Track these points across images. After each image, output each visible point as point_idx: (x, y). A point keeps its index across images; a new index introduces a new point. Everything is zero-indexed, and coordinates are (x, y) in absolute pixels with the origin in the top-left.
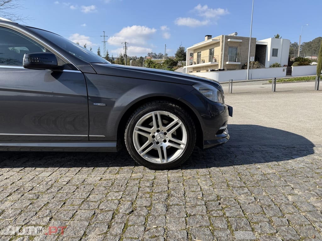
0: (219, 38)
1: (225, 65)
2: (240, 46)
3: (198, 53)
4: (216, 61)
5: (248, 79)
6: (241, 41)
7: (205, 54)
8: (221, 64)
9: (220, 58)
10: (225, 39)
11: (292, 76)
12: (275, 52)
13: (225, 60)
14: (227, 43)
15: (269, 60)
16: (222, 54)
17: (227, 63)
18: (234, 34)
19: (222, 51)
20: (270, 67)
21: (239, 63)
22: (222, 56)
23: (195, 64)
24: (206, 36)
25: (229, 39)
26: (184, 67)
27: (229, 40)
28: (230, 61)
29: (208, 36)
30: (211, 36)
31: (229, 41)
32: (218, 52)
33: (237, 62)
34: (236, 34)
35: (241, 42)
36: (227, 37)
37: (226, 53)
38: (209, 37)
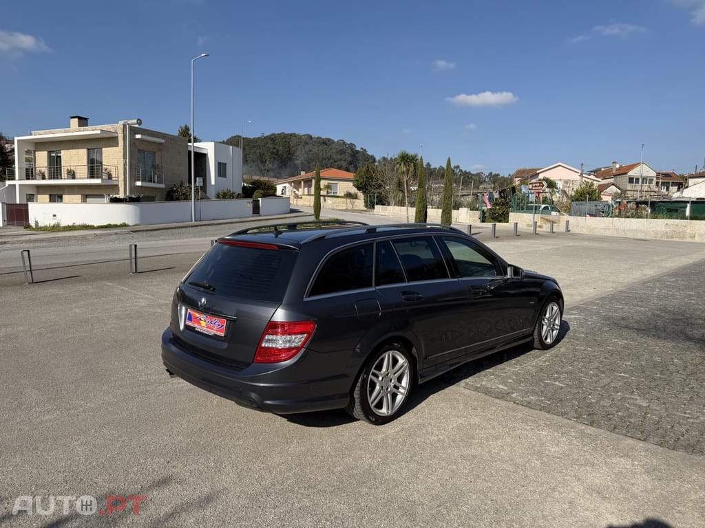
0: (117, 128)
1: (134, 189)
2: (160, 150)
3: (49, 153)
4: (110, 177)
5: (195, 221)
6: (163, 141)
7: (75, 159)
8: (125, 184)
9: (121, 172)
10: (130, 134)
11: (260, 216)
12: (222, 169)
13: (134, 178)
14: (134, 142)
15: (213, 183)
16: (125, 164)
17: (139, 183)
18: (135, 121)
19: (124, 158)
20: (218, 196)
21: (163, 186)
22: (125, 169)
23: (44, 178)
24: (72, 117)
25: (138, 134)
26: (8, 183)
27: (138, 136)
28: (143, 180)
29: (80, 118)
30: (86, 119)
31: (138, 139)
32: (114, 158)
33: (158, 182)
34: (139, 121)
35: (161, 144)
36: (134, 131)
37: (134, 162)
38: (83, 121)
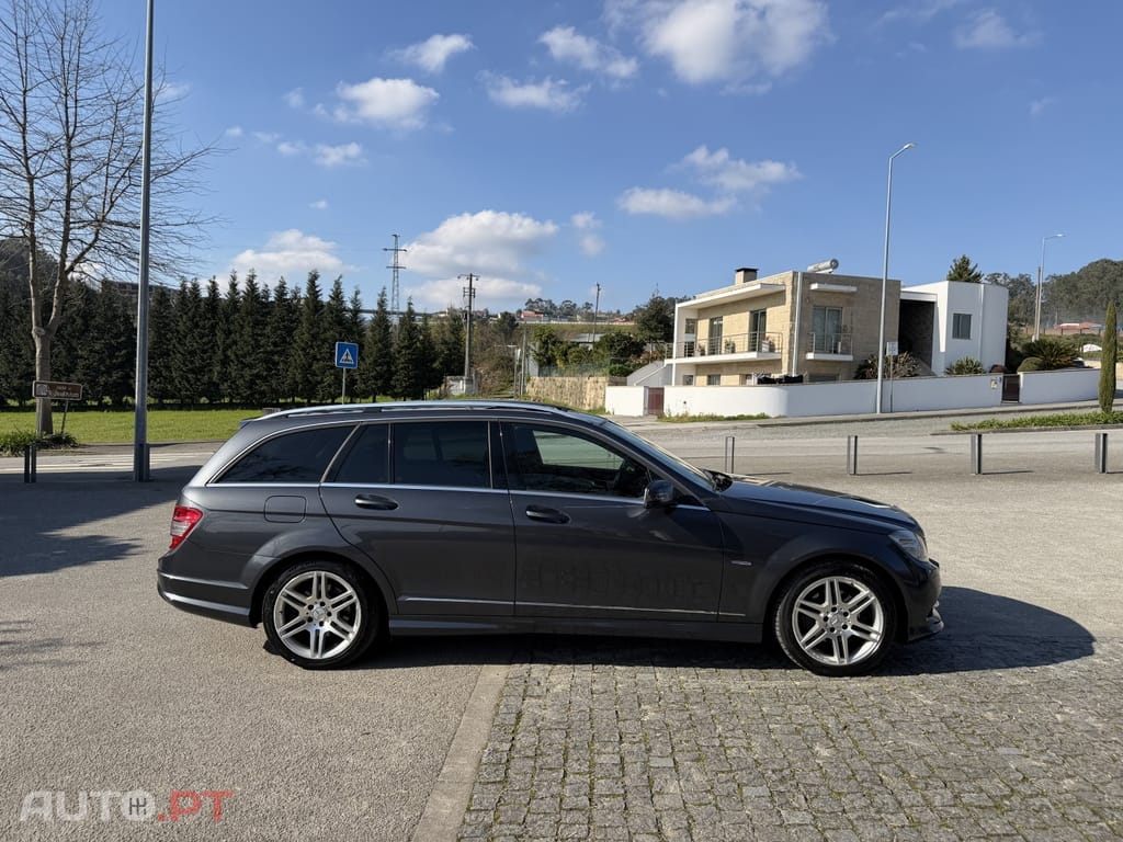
0: (783, 279)
1: (802, 363)
2: (849, 303)
3: (712, 320)
4: (772, 349)
5: (881, 412)
6: (854, 289)
7: (736, 326)
8: (790, 358)
9: (787, 340)
10: (803, 284)
11: (1020, 404)
12: (961, 326)
13: (803, 349)
14: (807, 297)
15: (943, 349)
16: (792, 329)
17: (810, 356)
18: (828, 264)
19: (791, 320)
20: (949, 371)
21: (849, 358)
22: (791, 335)
23: (703, 354)
24: (738, 271)
25: (814, 282)
26: (667, 361)
27: (814, 286)
28: (819, 350)
29: (746, 270)
30: (755, 271)
31: (814, 291)
32: (779, 321)
33: (842, 353)
34: (835, 264)
35: (852, 294)
36: (809, 278)
37: (806, 325)
38: (750, 273)
